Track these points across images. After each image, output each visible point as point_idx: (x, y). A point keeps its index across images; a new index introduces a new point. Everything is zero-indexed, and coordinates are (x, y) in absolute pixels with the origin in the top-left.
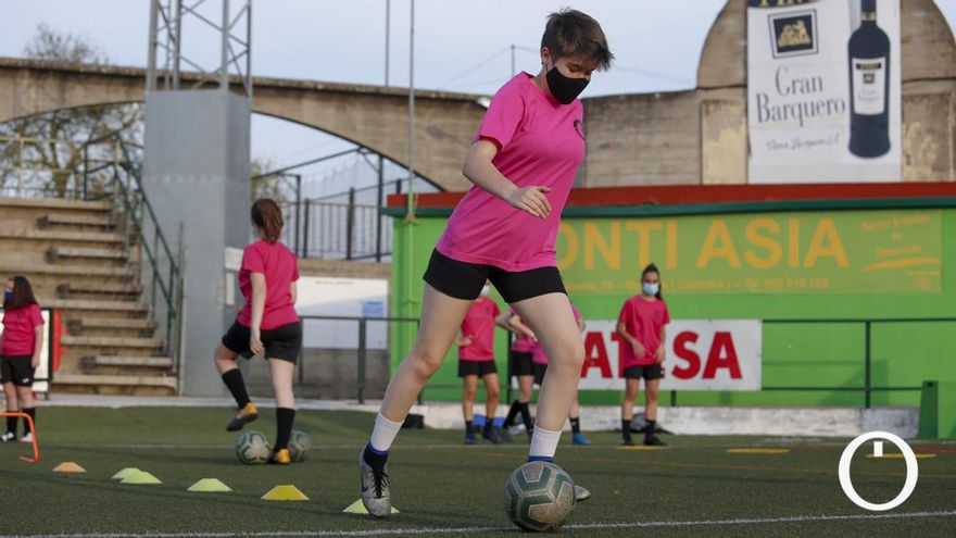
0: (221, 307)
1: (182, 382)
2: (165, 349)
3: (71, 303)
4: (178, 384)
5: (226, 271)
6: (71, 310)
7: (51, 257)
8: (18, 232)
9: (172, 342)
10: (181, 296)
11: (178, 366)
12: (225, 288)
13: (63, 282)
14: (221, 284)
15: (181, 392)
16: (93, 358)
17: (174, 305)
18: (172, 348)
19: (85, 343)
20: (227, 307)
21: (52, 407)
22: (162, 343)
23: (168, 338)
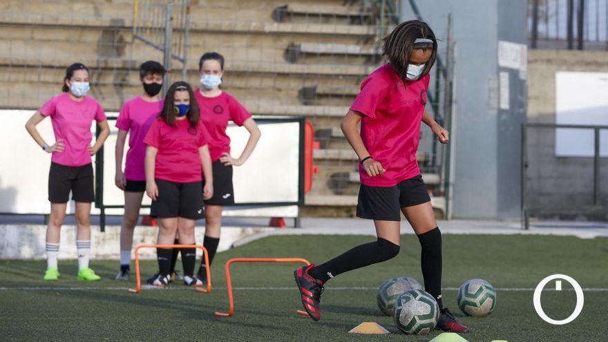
0: (494, 113)
1: (451, 203)
2: (430, 164)
3: (318, 110)
4: (447, 205)
5: (501, 69)
6: (319, 117)
7: (292, 55)
8: (254, 26)
9: (438, 154)
10: (449, 101)
11: (447, 185)
12: (499, 89)
13: (308, 84)
14: (494, 85)
15: (450, 216)
16: (347, 175)
17: (441, 111)
18: (438, 162)
19: (336, 157)
20: (501, 111)
21: (304, 236)
22: (427, 156)
23: (434, 151)
